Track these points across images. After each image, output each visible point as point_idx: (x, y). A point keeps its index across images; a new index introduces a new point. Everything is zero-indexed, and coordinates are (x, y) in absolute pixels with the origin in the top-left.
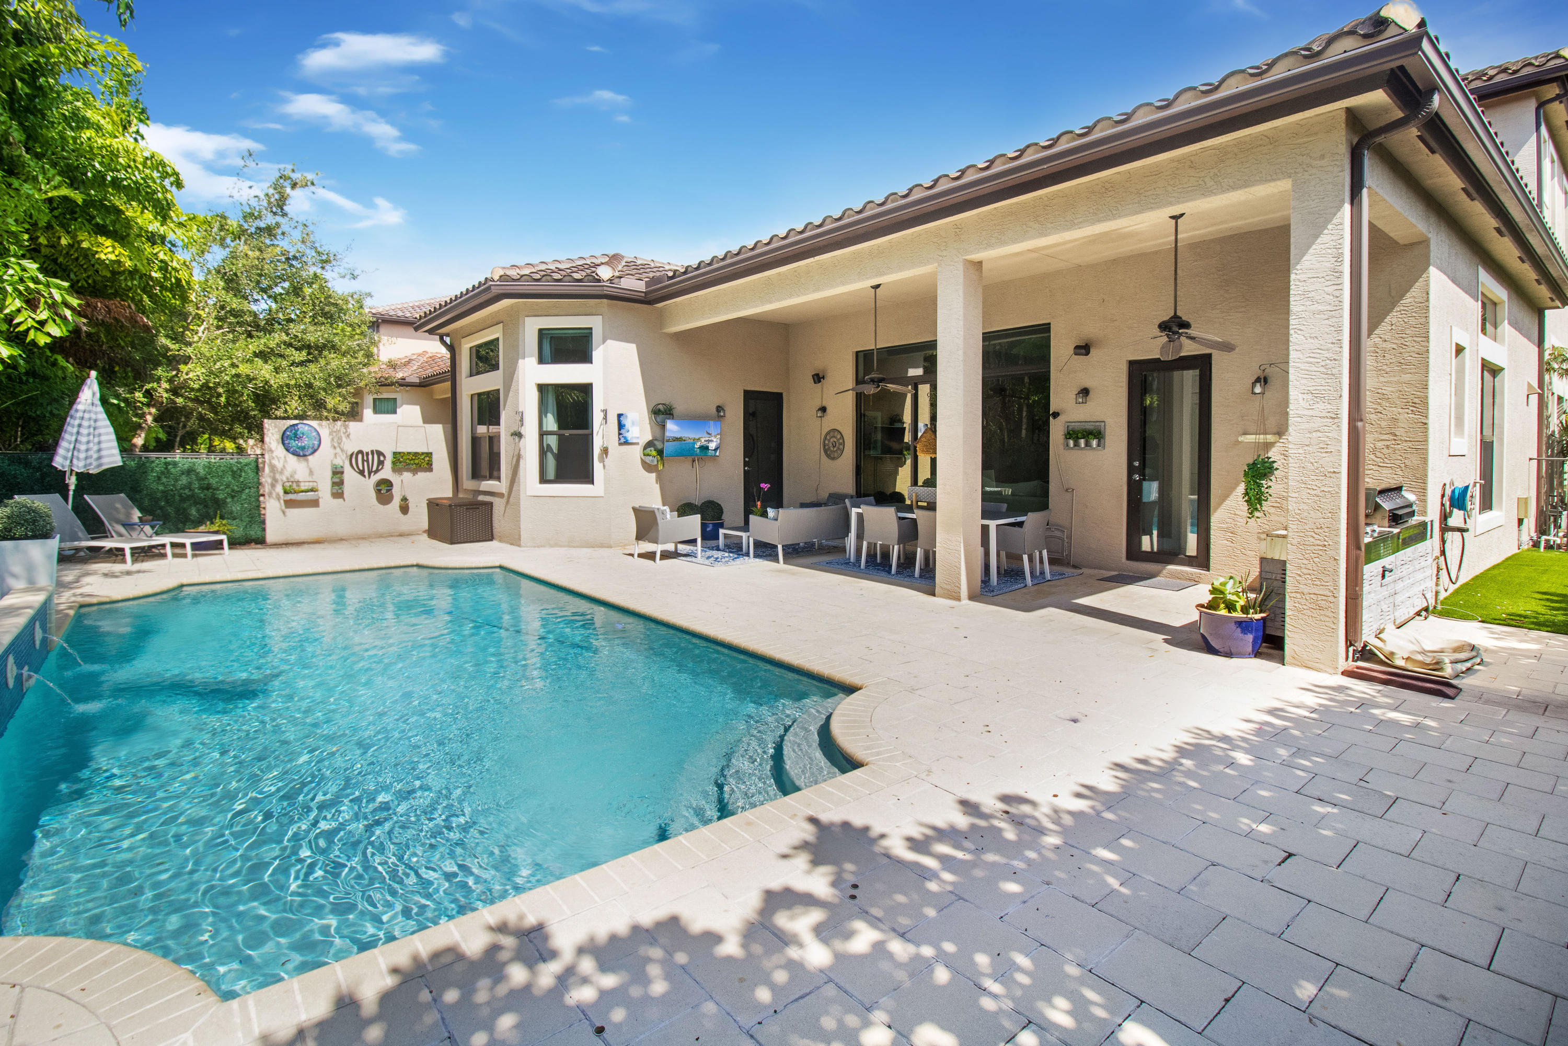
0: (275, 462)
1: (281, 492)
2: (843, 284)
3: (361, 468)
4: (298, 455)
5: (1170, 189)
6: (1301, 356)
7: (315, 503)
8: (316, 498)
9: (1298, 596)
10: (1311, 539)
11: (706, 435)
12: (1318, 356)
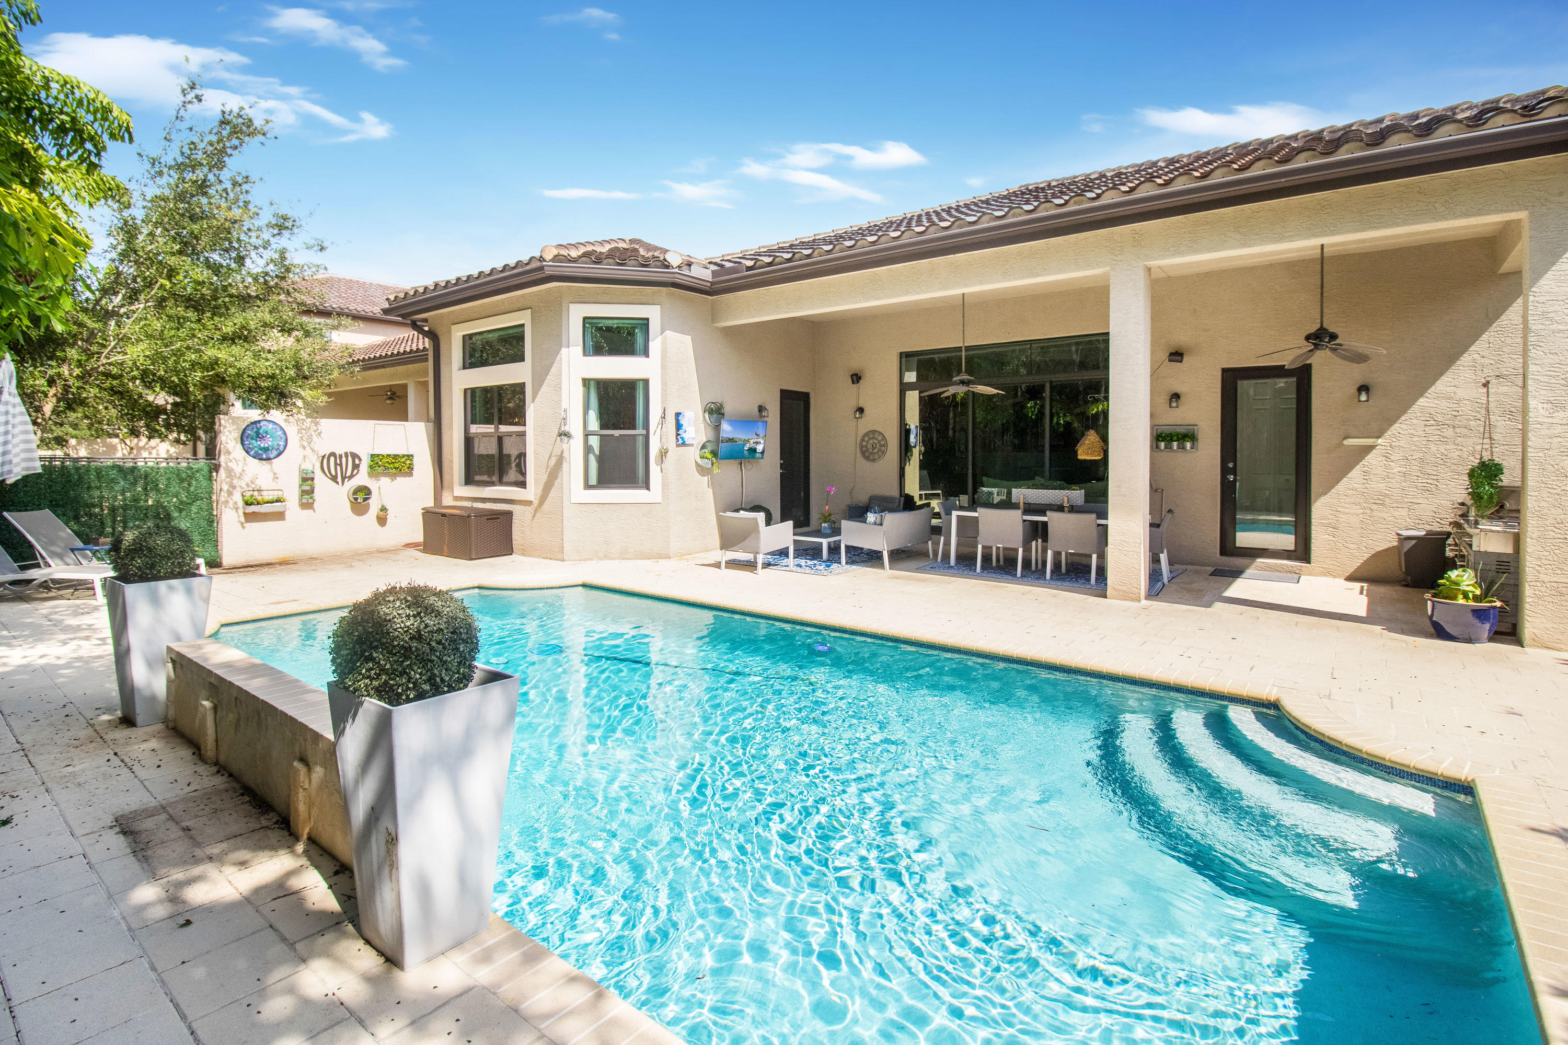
0: (232, 465)
1: (241, 503)
2: (981, 283)
3: (333, 473)
4: (261, 459)
5: (1395, 210)
6: (1540, 370)
7: (280, 516)
8: (281, 510)
9: (1539, 584)
10: (1552, 533)
11: (755, 437)
12: (1558, 370)
